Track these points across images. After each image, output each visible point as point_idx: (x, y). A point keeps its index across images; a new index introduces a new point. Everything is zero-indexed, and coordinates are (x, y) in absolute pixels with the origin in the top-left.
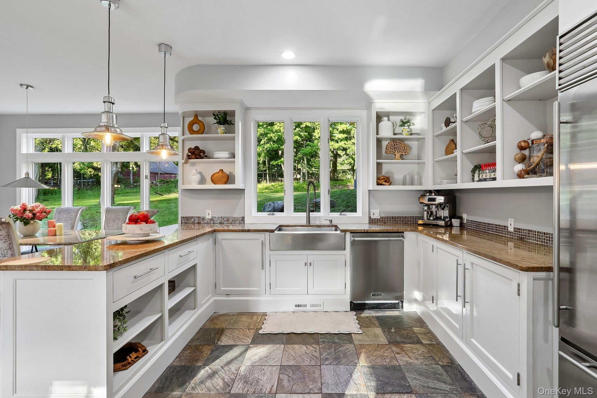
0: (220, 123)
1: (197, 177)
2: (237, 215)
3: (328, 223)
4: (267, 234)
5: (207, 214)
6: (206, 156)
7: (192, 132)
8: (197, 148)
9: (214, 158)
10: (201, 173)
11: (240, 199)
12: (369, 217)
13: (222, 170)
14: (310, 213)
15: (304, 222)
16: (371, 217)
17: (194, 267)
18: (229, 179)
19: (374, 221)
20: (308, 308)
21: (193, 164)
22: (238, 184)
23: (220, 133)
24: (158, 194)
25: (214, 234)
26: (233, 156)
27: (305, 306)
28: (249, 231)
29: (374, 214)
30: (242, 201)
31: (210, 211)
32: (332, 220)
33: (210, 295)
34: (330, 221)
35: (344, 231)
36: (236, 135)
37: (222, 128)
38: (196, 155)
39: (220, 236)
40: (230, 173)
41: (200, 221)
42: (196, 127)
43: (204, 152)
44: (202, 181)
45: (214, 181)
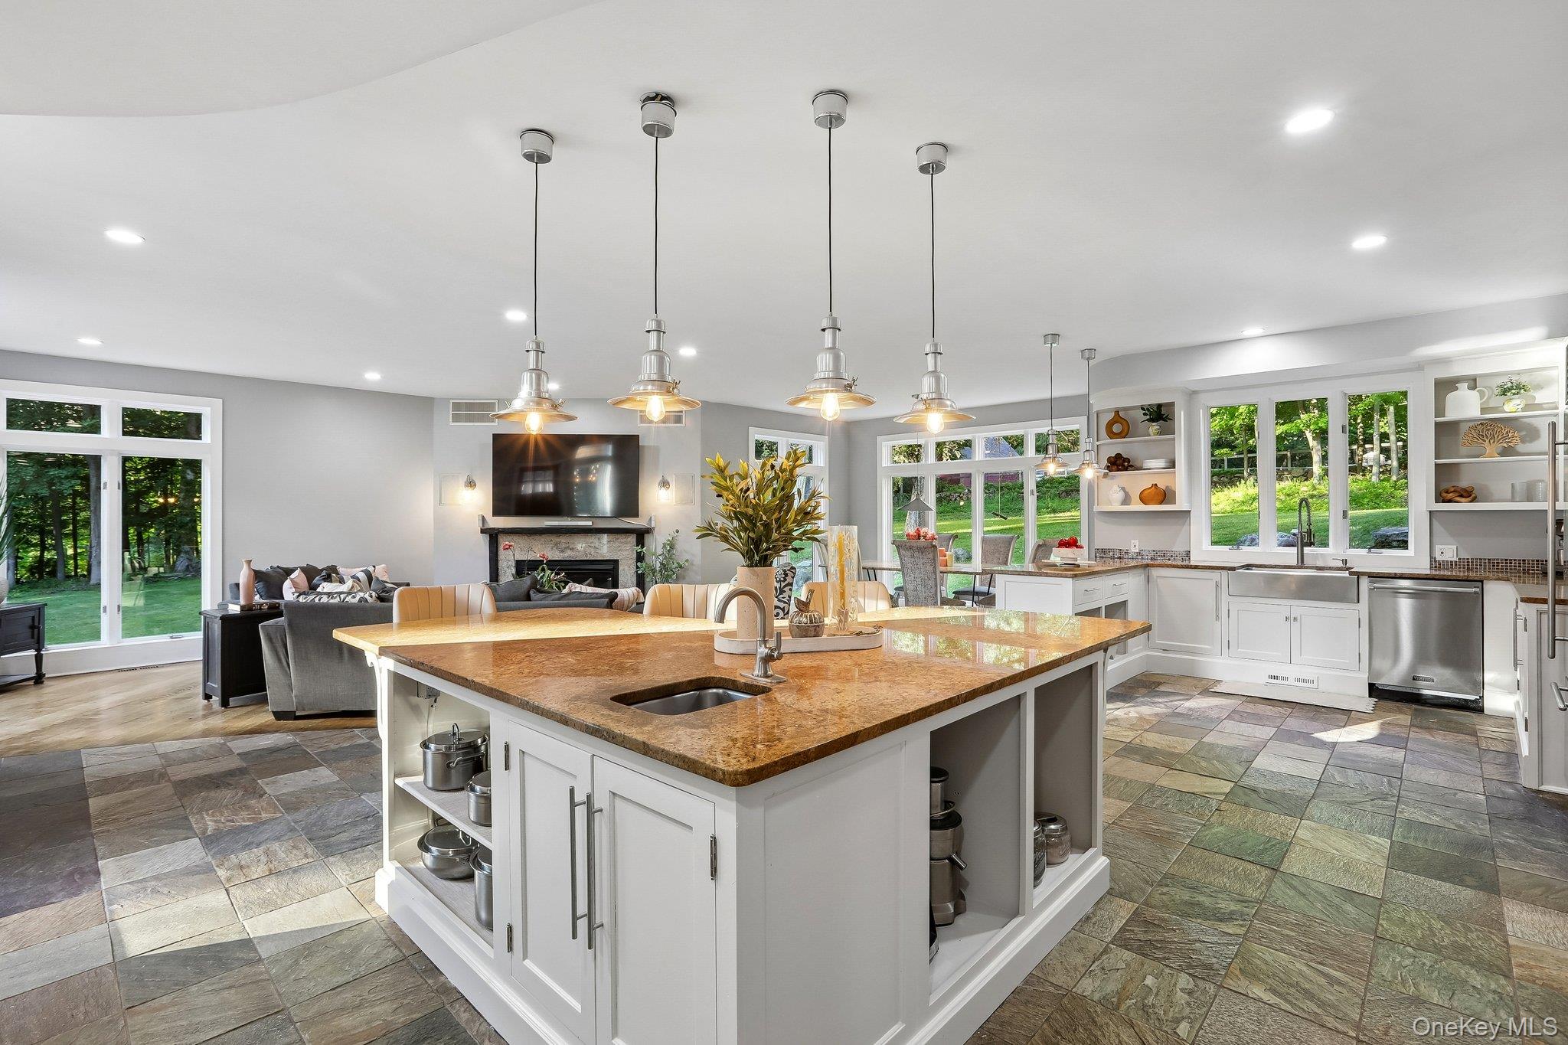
0: (1151, 420)
1: (1120, 495)
2: (1179, 548)
3: (1340, 564)
4: (1225, 573)
5: (1132, 546)
6: (1132, 466)
7: (1111, 434)
8: (1119, 456)
9: (1144, 469)
10: (1123, 489)
11: (1184, 524)
12: (1431, 557)
13: (1156, 485)
14: (1305, 548)
15: (1294, 562)
16: (1435, 558)
17: (1124, 603)
18: (1165, 496)
19: (1444, 565)
20: (1291, 681)
21: (1113, 477)
22: (1181, 504)
23: (1151, 433)
24: (998, 515)
25: (1147, 569)
26: (1172, 464)
27: (1287, 679)
28: (1196, 567)
29: (1442, 553)
30: (1186, 527)
31: (1137, 542)
32: (1346, 560)
33: (1141, 647)
34: (1343, 560)
35: (1359, 575)
36: (1176, 436)
37: (1154, 427)
38: (1117, 466)
39: (1155, 572)
40: (1167, 487)
41: (1122, 555)
42: (1116, 428)
43: (1128, 460)
44: (1126, 500)
45: (1143, 499)
